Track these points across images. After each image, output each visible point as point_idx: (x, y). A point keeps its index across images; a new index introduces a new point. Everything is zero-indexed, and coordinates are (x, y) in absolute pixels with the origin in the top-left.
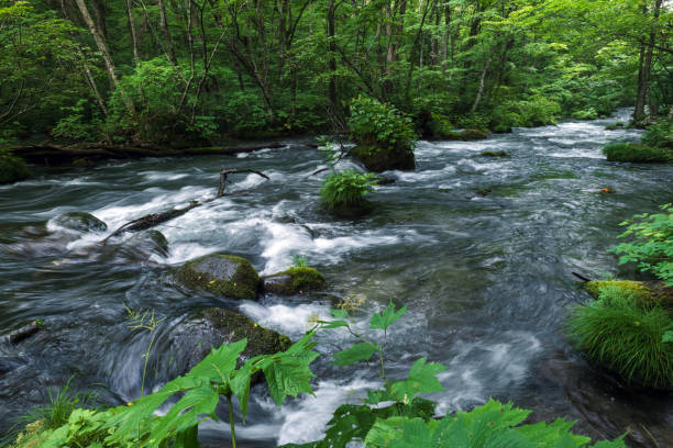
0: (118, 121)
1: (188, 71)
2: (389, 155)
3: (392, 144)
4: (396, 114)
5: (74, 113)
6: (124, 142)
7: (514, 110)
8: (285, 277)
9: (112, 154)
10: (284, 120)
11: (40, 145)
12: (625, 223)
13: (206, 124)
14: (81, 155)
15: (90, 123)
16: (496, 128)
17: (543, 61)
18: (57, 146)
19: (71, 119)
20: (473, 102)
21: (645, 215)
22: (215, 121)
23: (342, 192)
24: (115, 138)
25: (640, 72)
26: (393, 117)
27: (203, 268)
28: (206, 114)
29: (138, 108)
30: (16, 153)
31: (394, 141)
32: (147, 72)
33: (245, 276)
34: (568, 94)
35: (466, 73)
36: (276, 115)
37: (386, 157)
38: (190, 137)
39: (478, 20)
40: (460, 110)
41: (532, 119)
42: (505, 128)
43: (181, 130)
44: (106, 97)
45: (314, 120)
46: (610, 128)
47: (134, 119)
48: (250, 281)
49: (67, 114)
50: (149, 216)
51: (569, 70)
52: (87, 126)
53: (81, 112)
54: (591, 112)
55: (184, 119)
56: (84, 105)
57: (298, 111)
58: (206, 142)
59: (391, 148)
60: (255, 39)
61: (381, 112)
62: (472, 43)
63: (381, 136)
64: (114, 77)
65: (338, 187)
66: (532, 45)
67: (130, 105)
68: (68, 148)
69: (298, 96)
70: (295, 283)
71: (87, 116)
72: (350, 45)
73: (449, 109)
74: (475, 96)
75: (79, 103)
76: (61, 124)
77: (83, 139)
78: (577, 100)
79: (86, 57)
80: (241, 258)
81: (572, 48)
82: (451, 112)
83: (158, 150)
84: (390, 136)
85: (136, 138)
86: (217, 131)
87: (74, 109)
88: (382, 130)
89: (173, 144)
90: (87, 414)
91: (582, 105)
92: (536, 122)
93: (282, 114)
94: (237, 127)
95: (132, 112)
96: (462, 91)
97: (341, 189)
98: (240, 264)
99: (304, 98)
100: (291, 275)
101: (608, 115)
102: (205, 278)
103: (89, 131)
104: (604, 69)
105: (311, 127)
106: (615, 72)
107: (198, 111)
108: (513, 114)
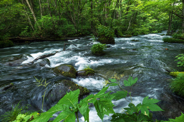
0: (37, 32)
1: (55, 18)
2: (108, 40)
3: (109, 37)
4: (110, 29)
5: (25, 30)
6: (38, 37)
7: (138, 30)
8: (84, 71)
9: (35, 40)
10: (80, 32)
11: (16, 38)
12: (177, 57)
13: (60, 33)
14: (27, 40)
15: (29, 32)
16: (134, 35)
17: (144, 18)
18: (21, 38)
19: (25, 31)
20: (127, 29)
21: (182, 54)
22: (62, 32)
23: (97, 49)
24: (36, 36)
25: (169, 21)
26: (109, 30)
27: (61, 68)
28: (60, 30)
29: (42, 29)
30: (10, 39)
31: (110, 36)
32: (44, 19)
33: (73, 71)
34: (151, 27)
35: (126, 21)
36: (78, 31)
37: (107, 41)
38: (55, 36)
39: (129, 7)
40: (124, 30)
41: (142, 33)
42: (136, 35)
43: (53, 34)
44: (34, 25)
45: (87, 32)
46: (162, 35)
47: (41, 31)
48: (74, 72)
49: (24, 30)
50: (45, 55)
51: (151, 21)
52: (29, 33)
53: (27, 29)
54: (156, 31)
55: (54, 31)
56: (28, 27)
57: (83, 30)
58: (60, 37)
59: (109, 38)
60: (72, 12)
61: (106, 29)
62: (127, 13)
63: (106, 35)
64: (36, 20)
65: (96, 47)
66: (142, 14)
67: (40, 27)
68: (24, 38)
69: (83, 26)
70: (87, 73)
71: (29, 31)
72: (96, 14)
73: (121, 30)
74: (128, 27)
75: (27, 27)
76: (22, 33)
77: (27, 36)
78: (153, 28)
79: (28, 15)
80: (71, 66)
81: (152, 15)
82: (122, 31)
83: (47, 39)
84: (109, 35)
85: (41, 36)
86: (63, 34)
87: (25, 29)
88: (107, 34)
89: (51, 38)
90: (23, 116)
91: (154, 30)
92: (143, 34)
93: (79, 30)
94: (68, 34)
95: (40, 29)
96: (125, 25)
97: (97, 48)
98: (71, 67)
99: (84, 27)
100: (86, 71)
101: (161, 32)
102: (61, 71)
103: (29, 34)
104: (160, 20)
105: (87, 34)
106: (163, 21)
107: (57, 29)
108: (137, 32)
